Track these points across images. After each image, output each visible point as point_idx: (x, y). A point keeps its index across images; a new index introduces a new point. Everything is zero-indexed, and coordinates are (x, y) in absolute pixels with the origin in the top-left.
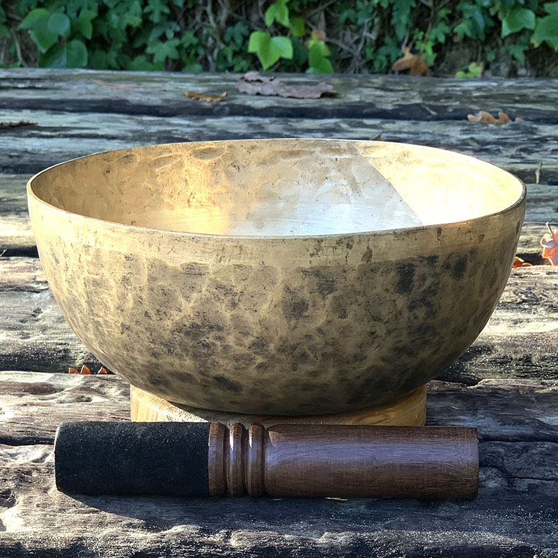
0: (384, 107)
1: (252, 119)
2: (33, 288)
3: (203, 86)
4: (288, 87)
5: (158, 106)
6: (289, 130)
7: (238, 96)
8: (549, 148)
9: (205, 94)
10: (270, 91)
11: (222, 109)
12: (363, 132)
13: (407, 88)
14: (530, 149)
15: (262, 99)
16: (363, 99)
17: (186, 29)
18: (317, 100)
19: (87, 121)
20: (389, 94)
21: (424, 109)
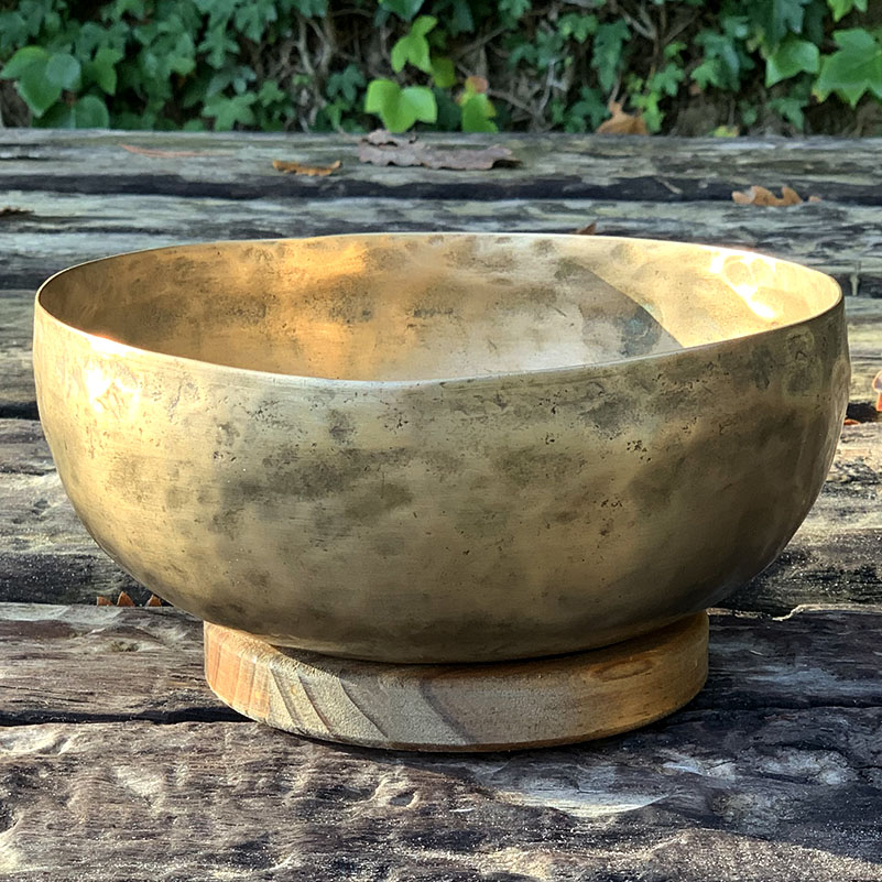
0: (596, 183)
1: (383, 201)
2: (32, 467)
3: (301, 153)
4: (439, 153)
5: (229, 185)
6: (441, 218)
7: (358, 168)
8: (868, 242)
9: (305, 165)
10: (410, 159)
11: (334, 187)
12: (565, 220)
13: (631, 153)
14: (838, 243)
15: (398, 173)
16: (561, 170)
17: (265, 78)
18: (487, 172)
19: (116, 208)
20: (602, 161)
21: (661, 186)
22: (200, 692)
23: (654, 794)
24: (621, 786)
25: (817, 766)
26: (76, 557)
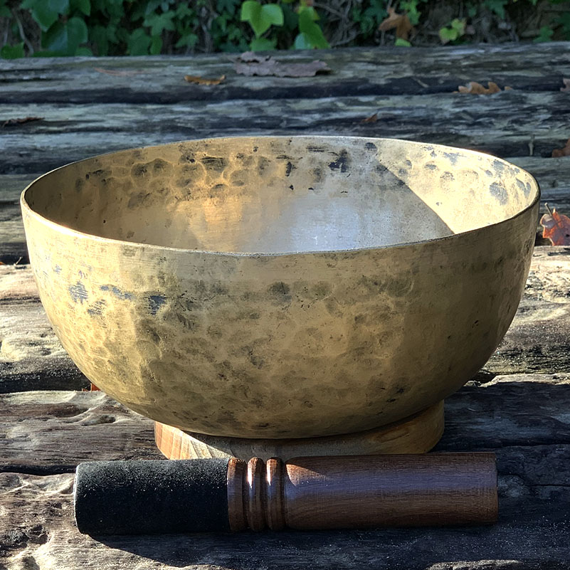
0: (377, 82)
1: (251, 102)
3: (201, 69)
5: (159, 93)
6: (287, 112)
7: (235, 78)
8: (539, 119)
9: (204, 78)
10: (266, 71)
12: (359, 110)
13: (398, 61)
14: (521, 120)
16: (356, 74)
18: (313, 78)
19: (93, 113)
20: (381, 67)
21: (416, 83)
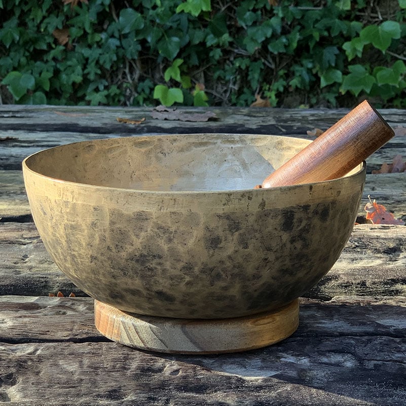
0: (250, 127)
2: (21, 242)
3: (128, 115)
4: (186, 115)
5: (99, 128)
7: (152, 121)
9: (131, 120)
10: (174, 117)
11: (143, 129)
13: (265, 115)
15: (169, 123)
16: (236, 122)
17: (112, 84)
18: (205, 123)
19: (52, 137)
20: (253, 118)
21: (277, 128)
22: (92, 330)
23: (277, 370)
24: (263, 367)
25: (342, 359)
26: (40, 277)
